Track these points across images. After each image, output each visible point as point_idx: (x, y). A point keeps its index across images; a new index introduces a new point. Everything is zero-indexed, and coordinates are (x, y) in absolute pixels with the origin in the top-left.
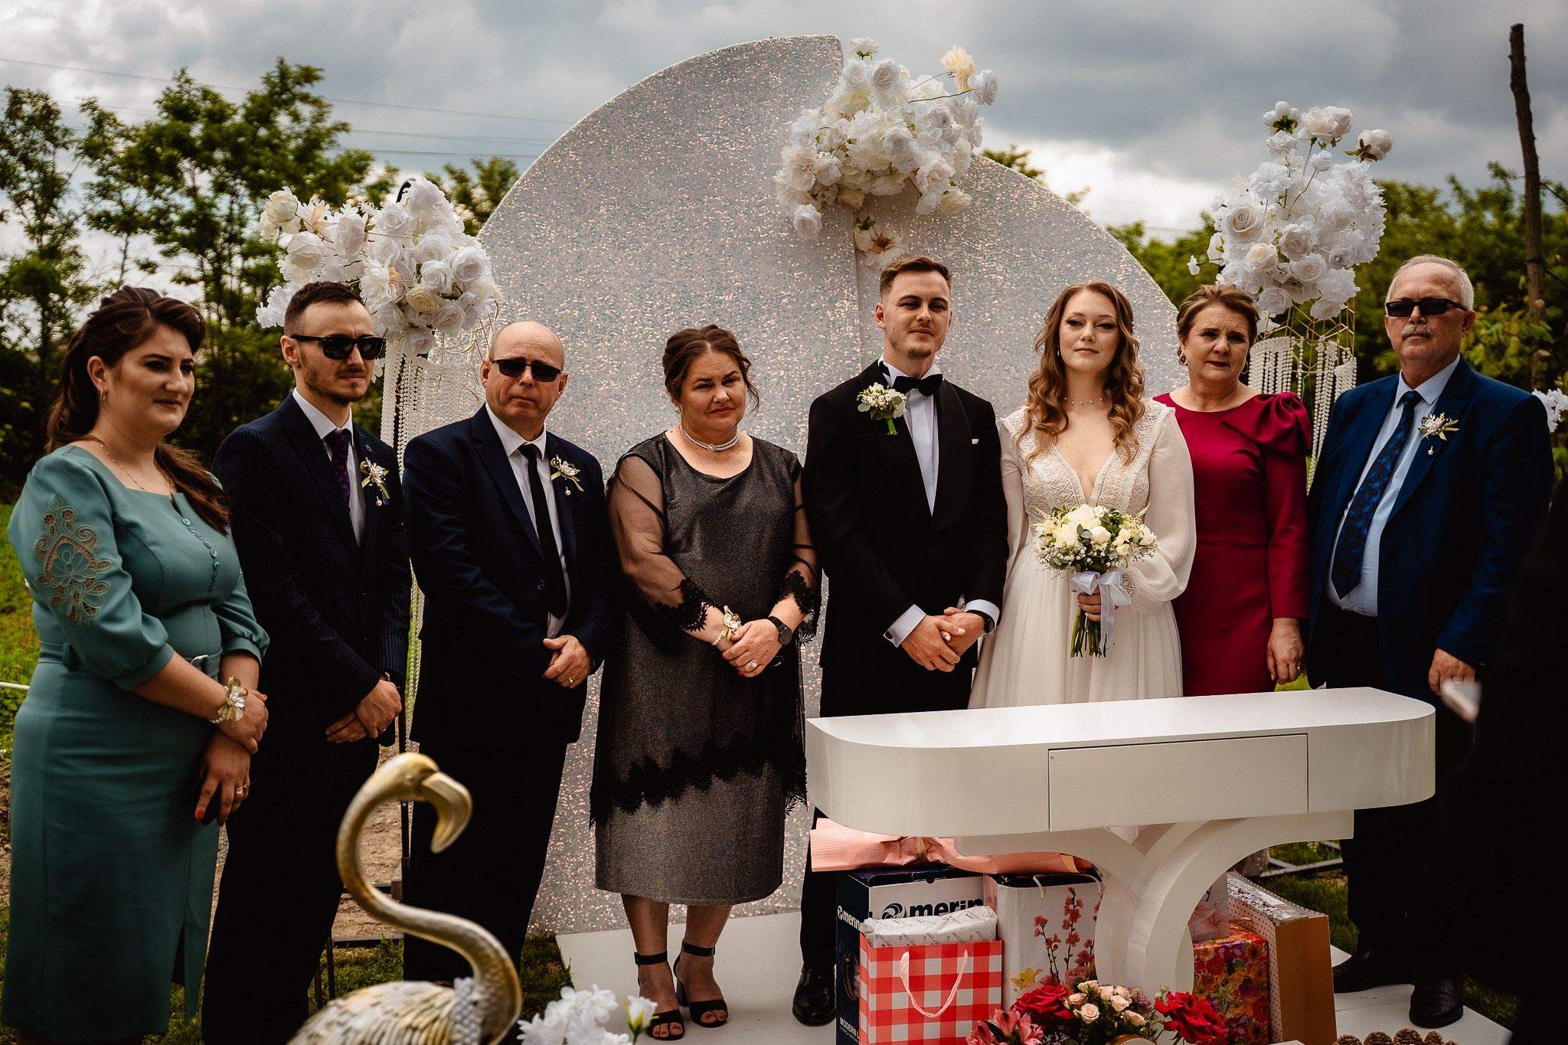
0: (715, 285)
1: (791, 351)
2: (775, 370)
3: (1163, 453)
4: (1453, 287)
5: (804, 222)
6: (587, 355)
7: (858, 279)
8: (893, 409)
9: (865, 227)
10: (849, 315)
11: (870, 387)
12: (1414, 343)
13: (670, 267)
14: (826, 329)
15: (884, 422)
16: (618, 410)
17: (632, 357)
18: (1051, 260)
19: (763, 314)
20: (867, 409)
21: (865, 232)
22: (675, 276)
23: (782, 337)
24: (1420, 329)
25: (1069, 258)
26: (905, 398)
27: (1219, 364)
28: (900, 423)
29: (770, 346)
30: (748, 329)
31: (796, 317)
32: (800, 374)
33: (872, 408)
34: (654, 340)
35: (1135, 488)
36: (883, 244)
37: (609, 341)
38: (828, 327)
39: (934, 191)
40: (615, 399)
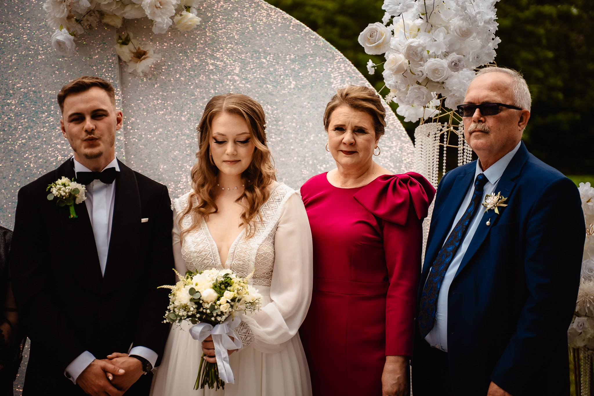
3: (284, 229)
4: (507, 93)
5: (59, 44)
8: (74, 198)
9: (125, 42)
12: (477, 137)
15: (67, 208)
21: (125, 46)
24: (480, 126)
25: (293, 61)
27: (348, 153)
35: (258, 256)
36: (140, 55)
39: (161, 16)
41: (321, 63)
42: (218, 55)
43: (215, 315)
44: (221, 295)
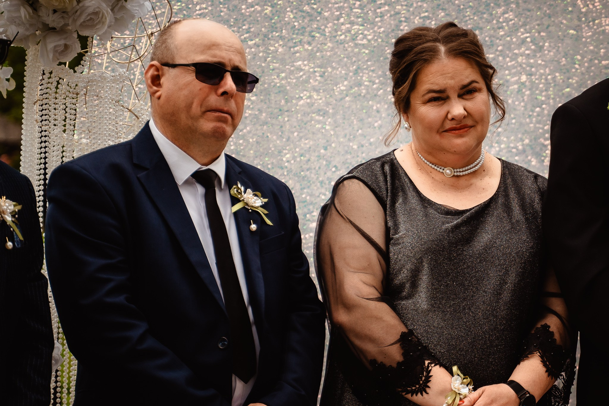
1: (534, 51)
2: (514, 75)
6: (283, 61)
14: (576, 22)
16: (322, 128)
17: (339, 62)
23: (522, 34)
29: (508, 46)
30: (481, 25)
31: (539, 9)
32: (546, 79)
34: (365, 42)
37: (309, 43)
38: (579, 20)
40: (319, 115)
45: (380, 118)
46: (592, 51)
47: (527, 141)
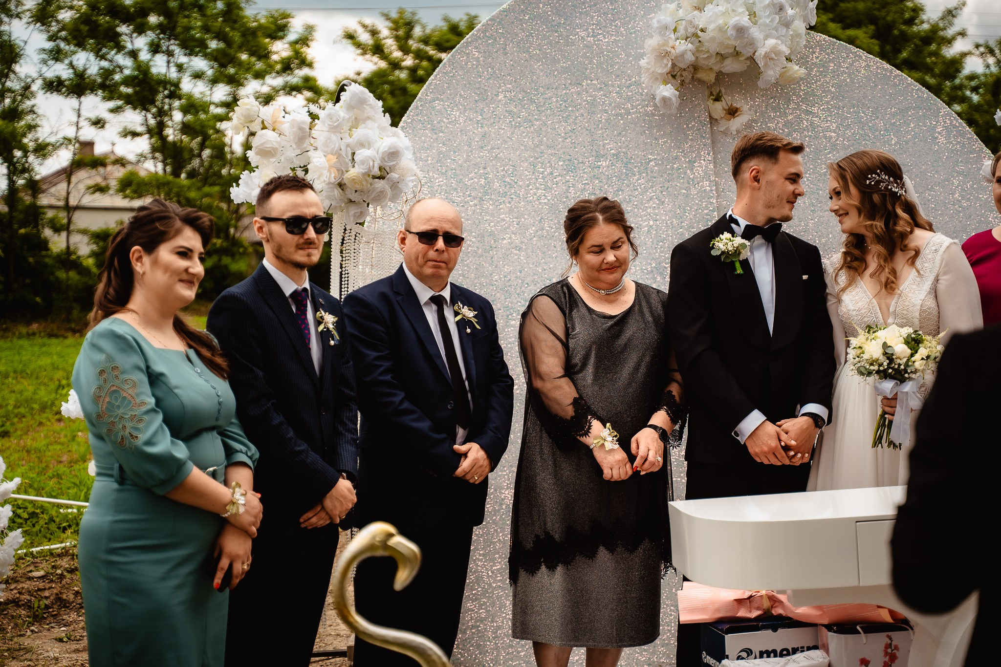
0: (594, 153)
1: (658, 204)
2: (645, 220)
3: (945, 280)
5: (664, 100)
6: (492, 215)
7: (713, 142)
8: (740, 253)
9: (718, 99)
10: (706, 173)
11: (721, 235)
13: (557, 140)
14: (687, 185)
15: (733, 263)
16: (519, 258)
17: (529, 215)
18: (878, 118)
19: (635, 175)
20: (719, 253)
21: (717, 103)
22: (561, 148)
23: (650, 194)
25: (894, 115)
26: (749, 244)
28: (745, 264)
30: (623, 188)
31: (662, 176)
32: (667, 223)
33: (723, 253)
34: (546, 201)
35: (922, 312)
36: (732, 112)
37: (509, 203)
39: (772, 69)
40: (516, 250)
41: (924, 115)
42: (815, 110)
43: (909, 371)
44: (915, 351)
45: (556, 251)
46: (697, 204)
47: (654, 265)
